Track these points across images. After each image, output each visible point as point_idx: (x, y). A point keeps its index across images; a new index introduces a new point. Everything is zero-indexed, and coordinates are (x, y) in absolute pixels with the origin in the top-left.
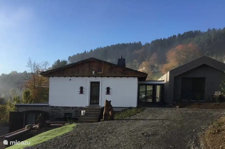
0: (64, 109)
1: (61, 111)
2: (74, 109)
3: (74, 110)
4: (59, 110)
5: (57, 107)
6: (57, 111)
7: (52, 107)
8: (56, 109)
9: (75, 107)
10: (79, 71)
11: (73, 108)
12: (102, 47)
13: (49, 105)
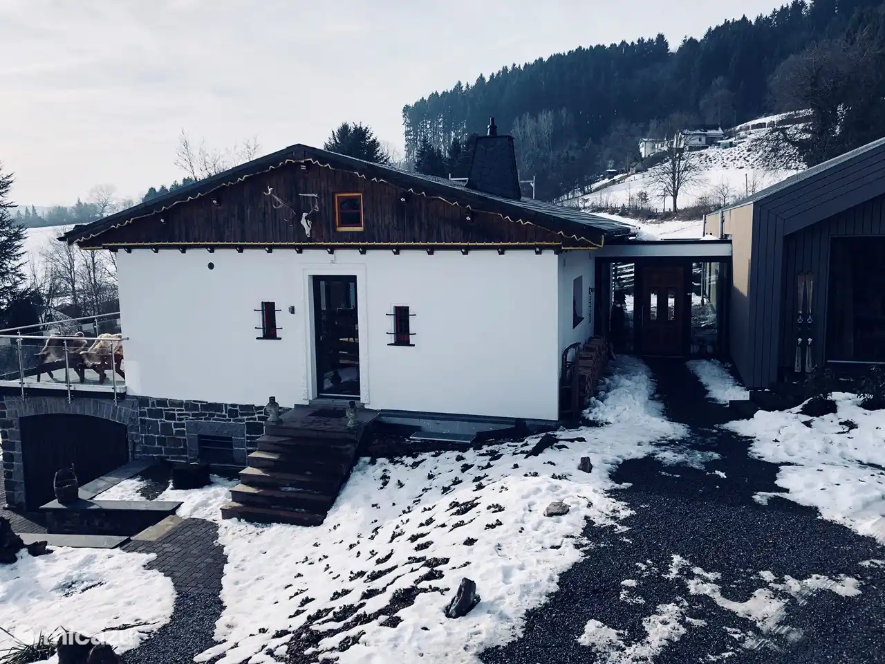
0: (197, 416)
1: (183, 425)
2: (242, 415)
3: (240, 421)
4: (172, 417)
5: (162, 402)
6: (164, 425)
7: (143, 401)
8: (158, 414)
9: (242, 407)
10: (242, 219)
11: (234, 410)
12: (517, 66)
13: (128, 393)
